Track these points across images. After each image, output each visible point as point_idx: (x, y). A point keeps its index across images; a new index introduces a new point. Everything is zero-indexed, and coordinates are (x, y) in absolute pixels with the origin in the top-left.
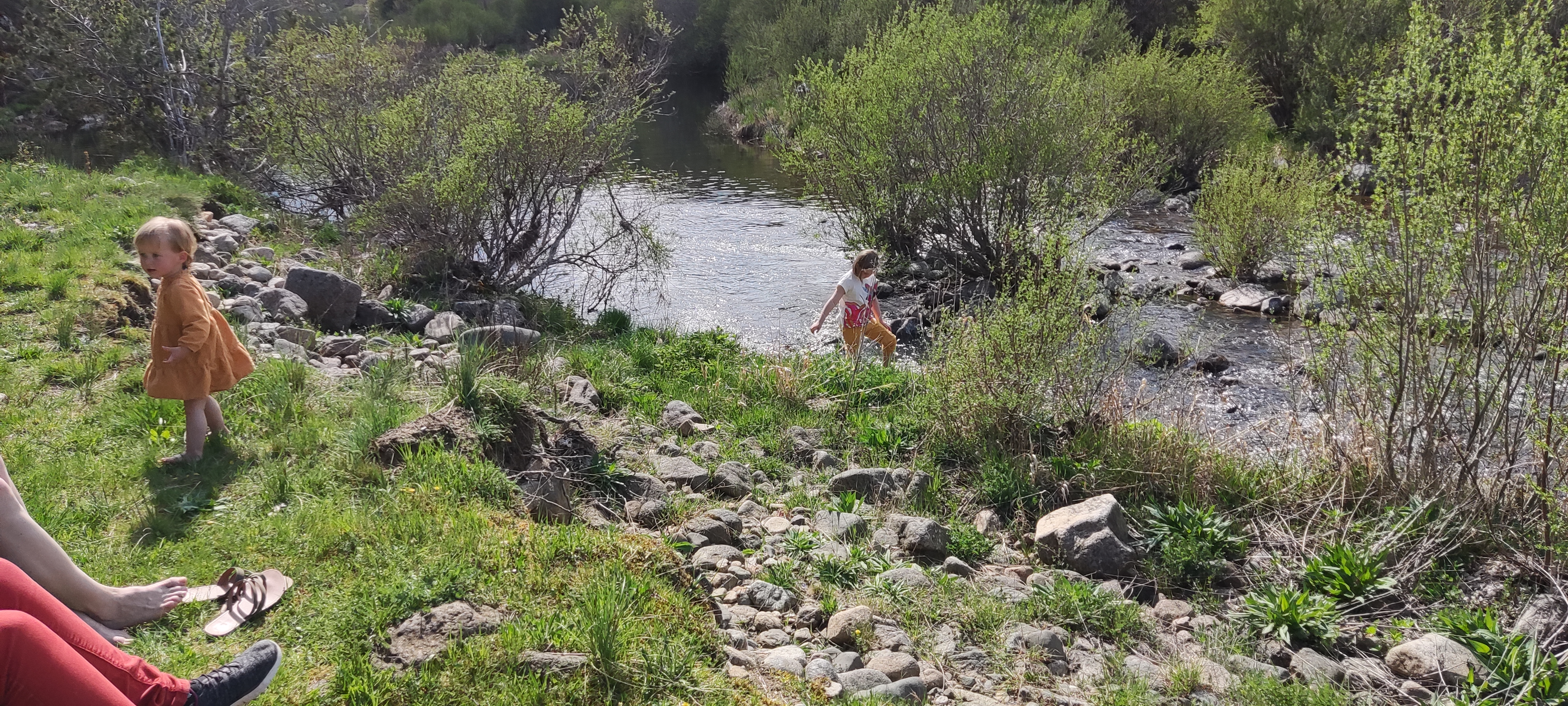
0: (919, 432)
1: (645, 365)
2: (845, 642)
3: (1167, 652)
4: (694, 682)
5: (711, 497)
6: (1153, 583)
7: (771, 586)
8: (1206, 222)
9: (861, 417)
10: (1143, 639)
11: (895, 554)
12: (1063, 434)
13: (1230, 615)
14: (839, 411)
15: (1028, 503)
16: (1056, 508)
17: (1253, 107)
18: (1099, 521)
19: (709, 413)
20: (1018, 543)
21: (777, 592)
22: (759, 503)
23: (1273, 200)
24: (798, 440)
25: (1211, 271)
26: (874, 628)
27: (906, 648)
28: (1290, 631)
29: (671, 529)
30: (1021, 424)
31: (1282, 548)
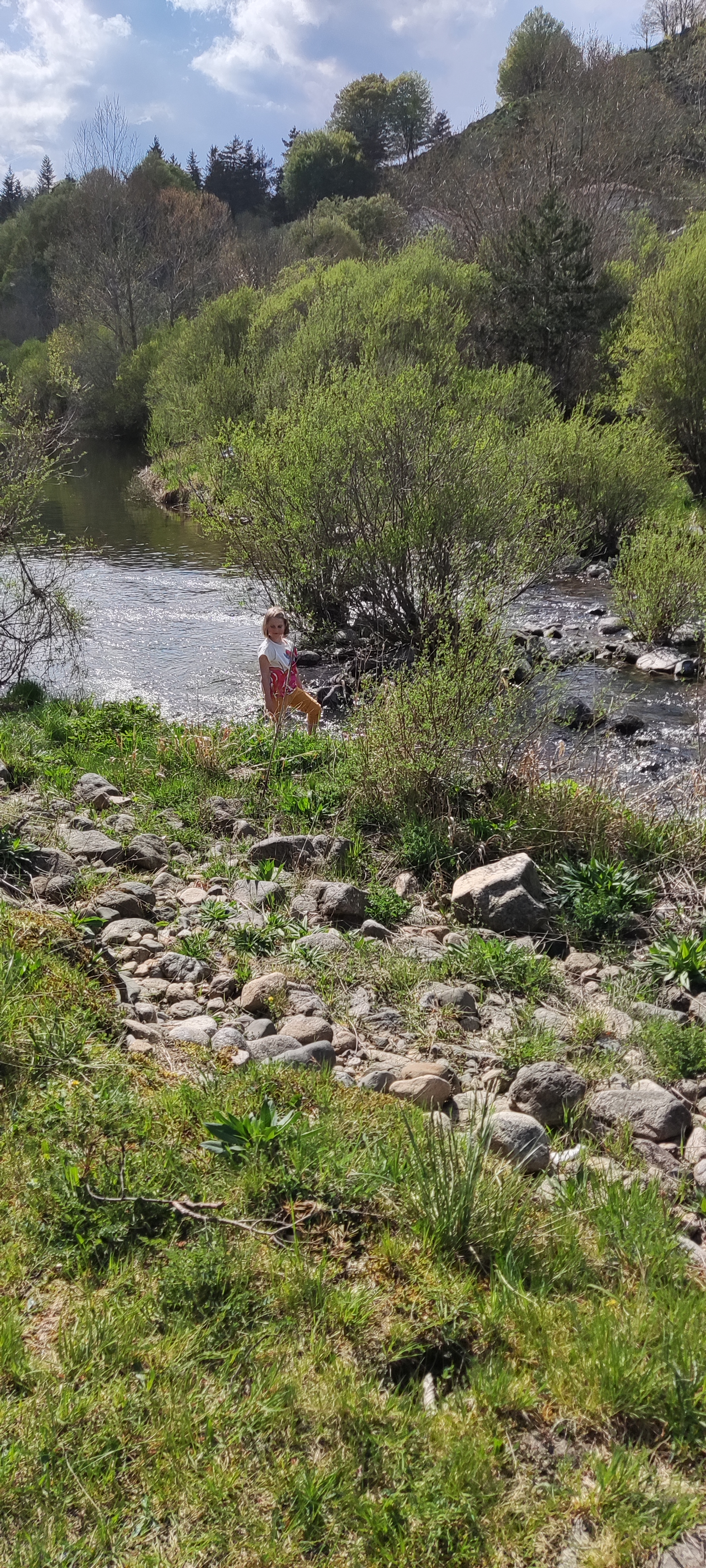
0: (341, 798)
1: (58, 737)
2: (258, 1009)
3: (575, 1003)
4: (85, 1059)
5: (124, 870)
6: (564, 938)
7: (183, 958)
8: (624, 587)
9: (283, 786)
10: (552, 992)
11: (313, 919)
12: (481, 796)
13: (635, 964)
14: (261, 780)
15: (446, 865)
16: (474, 868)
17: (671, 474)
18: (513, 879)
19: (125, 786)
20: (436, 904)
21: (190, 963)
22: (176, 875)
23: (687, 565)
24: (218, 810)
25: (629, 636)
26: (288, 994)
27: (320, 1012)
28: (690, 976)
29: (79, 904)
30: (440, 787)
31: (685, 898)
